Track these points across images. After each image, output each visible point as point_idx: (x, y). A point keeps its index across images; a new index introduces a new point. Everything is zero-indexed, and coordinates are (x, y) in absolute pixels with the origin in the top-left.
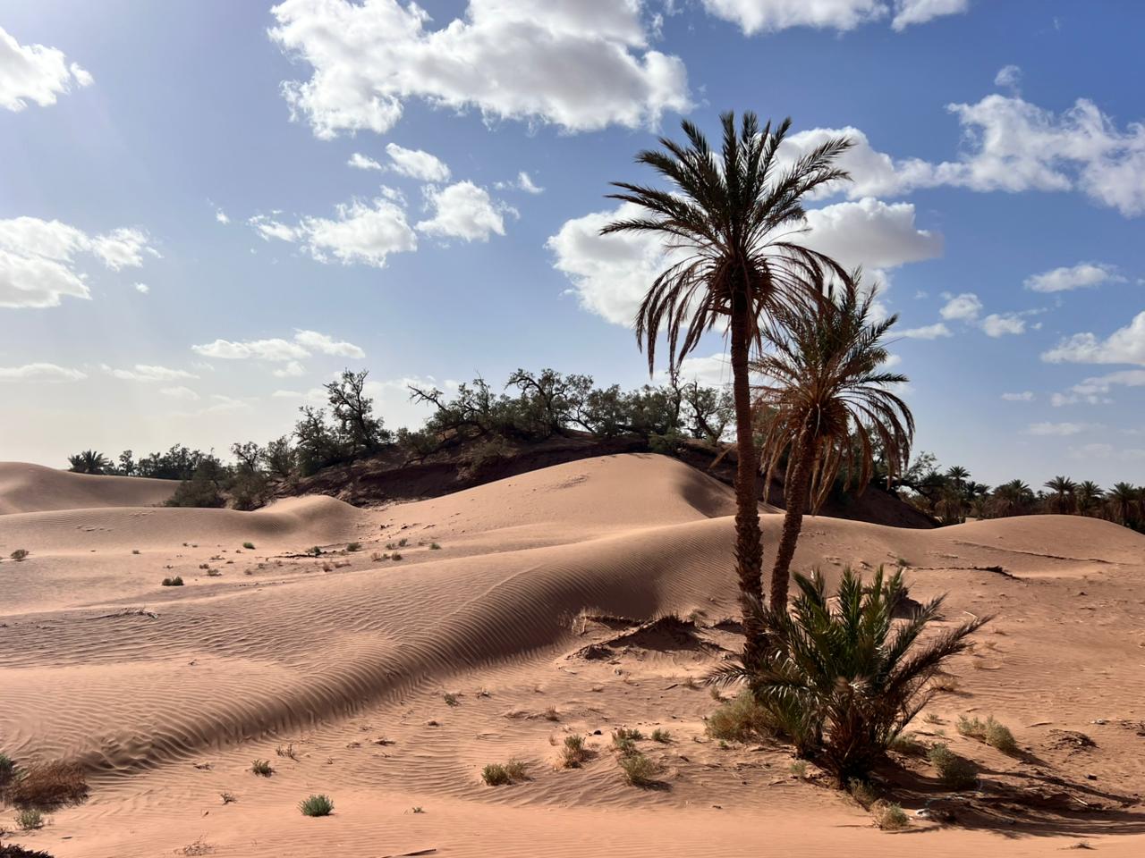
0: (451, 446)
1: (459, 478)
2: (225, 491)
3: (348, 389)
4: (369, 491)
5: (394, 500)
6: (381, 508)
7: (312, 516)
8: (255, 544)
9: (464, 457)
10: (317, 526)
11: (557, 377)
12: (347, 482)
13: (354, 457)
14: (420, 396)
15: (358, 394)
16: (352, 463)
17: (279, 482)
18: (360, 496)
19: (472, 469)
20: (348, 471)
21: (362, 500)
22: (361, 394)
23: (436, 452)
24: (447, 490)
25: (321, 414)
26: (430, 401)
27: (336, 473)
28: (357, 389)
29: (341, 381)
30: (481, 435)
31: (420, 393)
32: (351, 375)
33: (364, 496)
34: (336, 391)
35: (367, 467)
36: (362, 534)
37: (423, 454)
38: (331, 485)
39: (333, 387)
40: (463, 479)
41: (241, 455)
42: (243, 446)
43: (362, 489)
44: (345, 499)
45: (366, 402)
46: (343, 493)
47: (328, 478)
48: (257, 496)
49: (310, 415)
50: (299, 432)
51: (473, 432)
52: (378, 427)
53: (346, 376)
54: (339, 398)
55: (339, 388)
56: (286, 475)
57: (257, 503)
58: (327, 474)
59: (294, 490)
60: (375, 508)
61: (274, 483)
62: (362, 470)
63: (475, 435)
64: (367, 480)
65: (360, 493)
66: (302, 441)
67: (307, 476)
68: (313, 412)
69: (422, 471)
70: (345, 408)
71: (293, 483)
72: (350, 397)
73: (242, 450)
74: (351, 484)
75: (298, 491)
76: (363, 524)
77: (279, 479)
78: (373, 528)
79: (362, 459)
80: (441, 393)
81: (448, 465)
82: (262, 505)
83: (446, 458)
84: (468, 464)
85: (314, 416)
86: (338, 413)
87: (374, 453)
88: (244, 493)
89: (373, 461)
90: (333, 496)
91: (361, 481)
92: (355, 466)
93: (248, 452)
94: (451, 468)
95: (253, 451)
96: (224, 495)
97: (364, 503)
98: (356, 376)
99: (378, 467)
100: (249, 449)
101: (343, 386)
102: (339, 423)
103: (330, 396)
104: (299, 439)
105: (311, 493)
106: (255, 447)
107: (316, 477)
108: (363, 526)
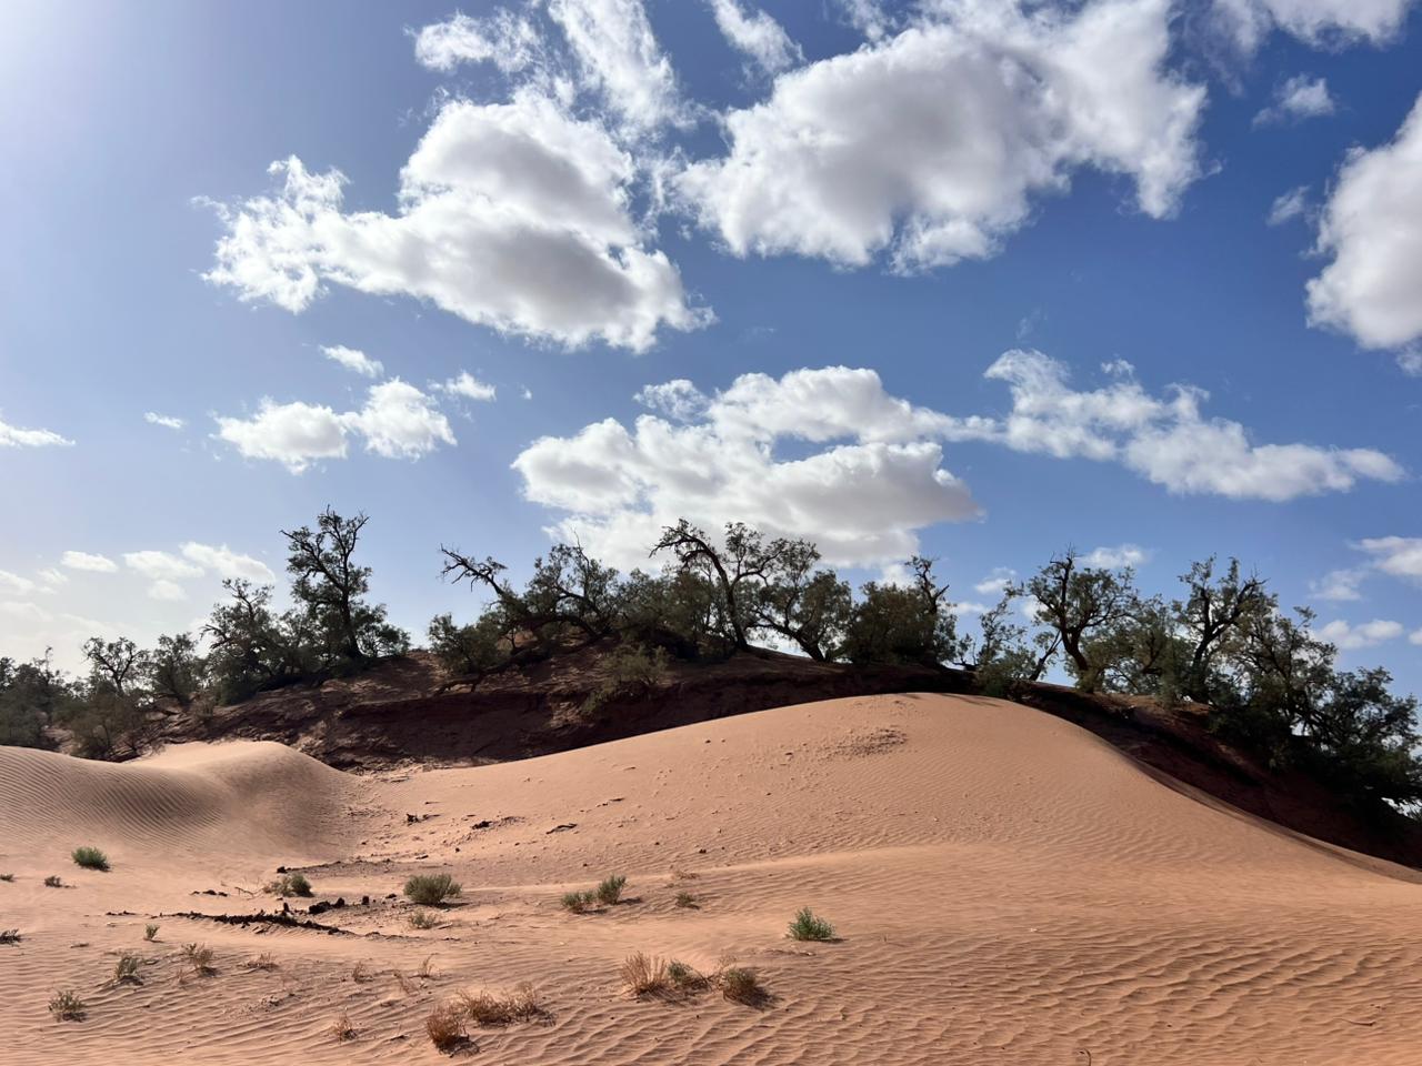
0: (527, 660)
1: (554, 722)
2: (61, 726)
3: (328, 545)
4: (362, 738)
5: (418, 761)
6: (391, 775)
7: (251, 784)
8: (110, 851)
9: (560, 683)
10: (263, 808)
11: (753, 542)
12: (314, 719)
13: (326, 674)
14: (463, 567)
15: (346, 556)
16: (320, 685)
17: (170, 714)
18: (343, 749)
19: (589, 706)
20: (316, 699)
21: (348, 756)
22: (350, 559)
23: (501, 670)
24: (532, 747)
25: (263, 595)
26: (480, 580)
27: (290, 701)
28: (344, 546)
29: (316, 529)
30: (590, 643)
31: (464, 562)
32: (337, 520)
33: (352, 749)
34: (304, 545)
35: (354, 694)
36: (365, 833)
37: (474, 672)
38: (279, 723)
39: (300, 538)
40: (566, 725)
41: (102, 660)
42: (106, 645)
43: (347, 735)
44: (309, 749)
45: (358, 574)
46: (305, 740)
47: (274, 709)
48: (124, 736)
49: (241, 596)
50: (216, 625)
51: (572, 638)
52: (379, 621)
53: (325, 522)
54: (308, 559)
55: (312, 540)
56: (184, 703)
57: (123, 750)
58: (271, 701)
59: (203, 729)
60: (381, 776)
61: (160, 715)
62: (343, 699)
63: (574, 643)
64: (357, 716)
65: (345, 742)
66: (221, 643)
67: (229, 703)
68: (248, 591)
69: (477, 705)
70: (317, 580)
71: (201, 714)
72: (329, 559)
73: (104, 652)
74: (321, 724)
75: (211, 730)
76: (362, 808)
77: (171, 709)
78: (387, 819)
79: (341, 679)
80: (502, 567)
81: (528, 697)
82: (133, 756)
83: (523, 683)
84: (576, 697)
85: (249, 600)
86: (303, 591)
87: (365, 669)
88: (98, 730)
89: (363, 683)
90: (288, 745)
91: (341, 718)
92: (328, 690)
93: (117, 655)
94: (538, 703)
95: (125, 655)
96: (58, 733)
97: (351, 764)
98: (344, 523)
99: (376, 694)
100: (120, 650)
101: (320, 537)
102: (302, 607)
103: (292, 554)
104: (215, 640)
105: (239, 736)
106: (130, 647)
107: (249, 705)
108: (362, 814)
